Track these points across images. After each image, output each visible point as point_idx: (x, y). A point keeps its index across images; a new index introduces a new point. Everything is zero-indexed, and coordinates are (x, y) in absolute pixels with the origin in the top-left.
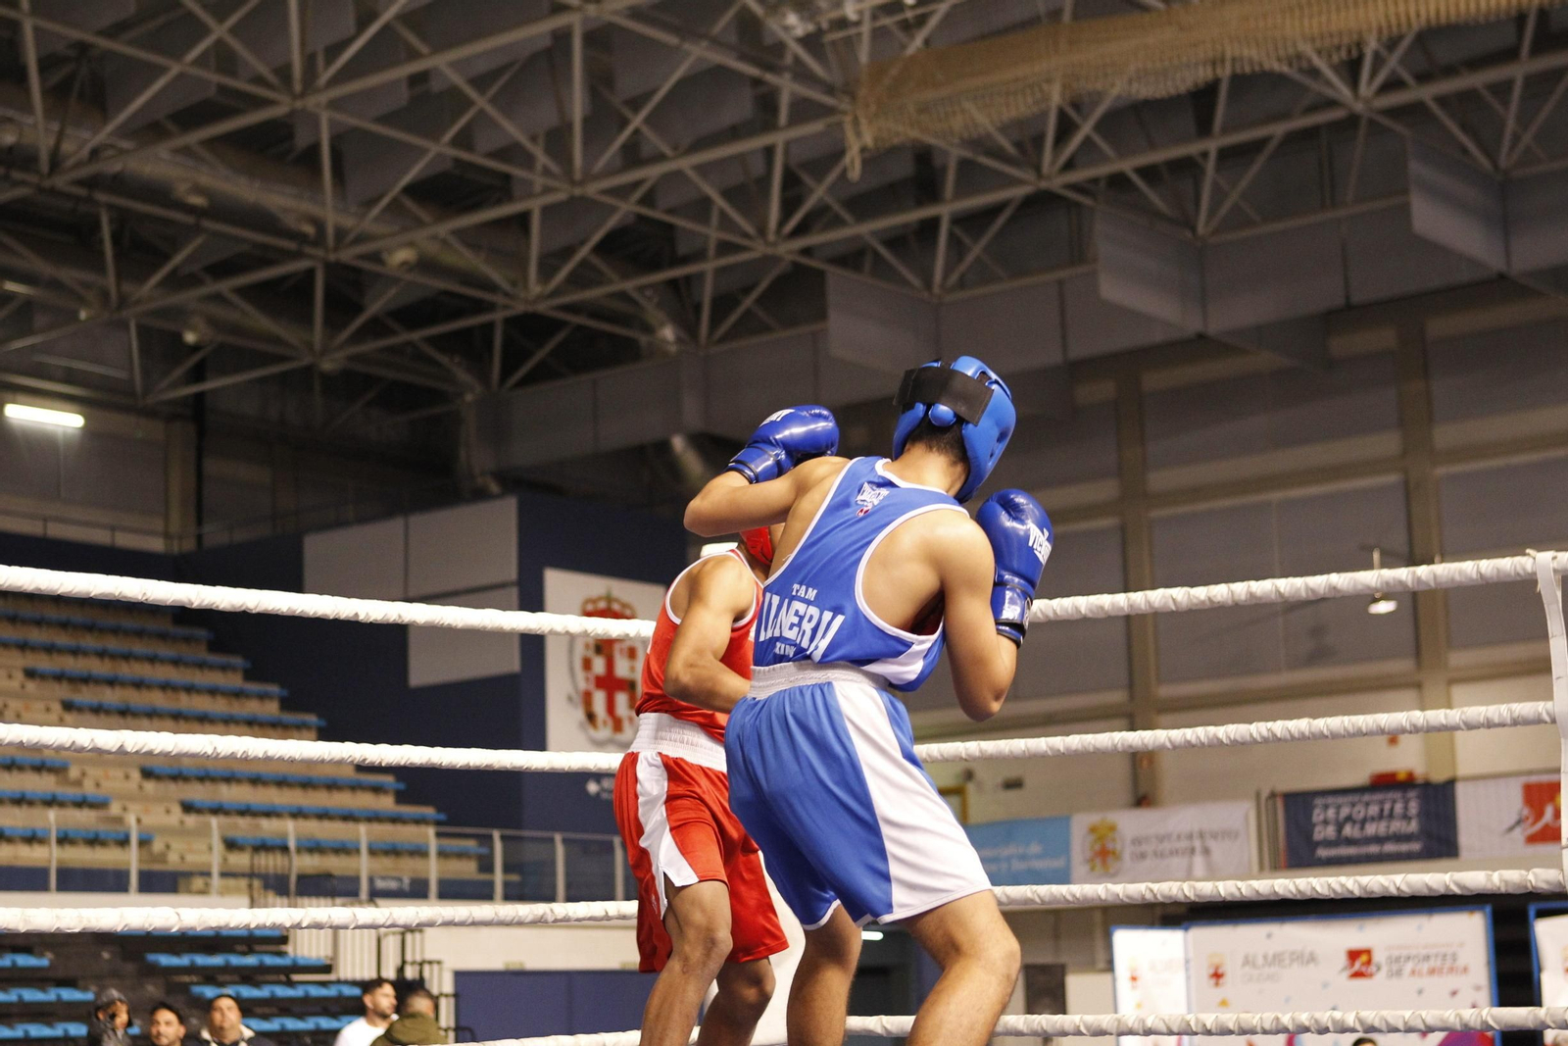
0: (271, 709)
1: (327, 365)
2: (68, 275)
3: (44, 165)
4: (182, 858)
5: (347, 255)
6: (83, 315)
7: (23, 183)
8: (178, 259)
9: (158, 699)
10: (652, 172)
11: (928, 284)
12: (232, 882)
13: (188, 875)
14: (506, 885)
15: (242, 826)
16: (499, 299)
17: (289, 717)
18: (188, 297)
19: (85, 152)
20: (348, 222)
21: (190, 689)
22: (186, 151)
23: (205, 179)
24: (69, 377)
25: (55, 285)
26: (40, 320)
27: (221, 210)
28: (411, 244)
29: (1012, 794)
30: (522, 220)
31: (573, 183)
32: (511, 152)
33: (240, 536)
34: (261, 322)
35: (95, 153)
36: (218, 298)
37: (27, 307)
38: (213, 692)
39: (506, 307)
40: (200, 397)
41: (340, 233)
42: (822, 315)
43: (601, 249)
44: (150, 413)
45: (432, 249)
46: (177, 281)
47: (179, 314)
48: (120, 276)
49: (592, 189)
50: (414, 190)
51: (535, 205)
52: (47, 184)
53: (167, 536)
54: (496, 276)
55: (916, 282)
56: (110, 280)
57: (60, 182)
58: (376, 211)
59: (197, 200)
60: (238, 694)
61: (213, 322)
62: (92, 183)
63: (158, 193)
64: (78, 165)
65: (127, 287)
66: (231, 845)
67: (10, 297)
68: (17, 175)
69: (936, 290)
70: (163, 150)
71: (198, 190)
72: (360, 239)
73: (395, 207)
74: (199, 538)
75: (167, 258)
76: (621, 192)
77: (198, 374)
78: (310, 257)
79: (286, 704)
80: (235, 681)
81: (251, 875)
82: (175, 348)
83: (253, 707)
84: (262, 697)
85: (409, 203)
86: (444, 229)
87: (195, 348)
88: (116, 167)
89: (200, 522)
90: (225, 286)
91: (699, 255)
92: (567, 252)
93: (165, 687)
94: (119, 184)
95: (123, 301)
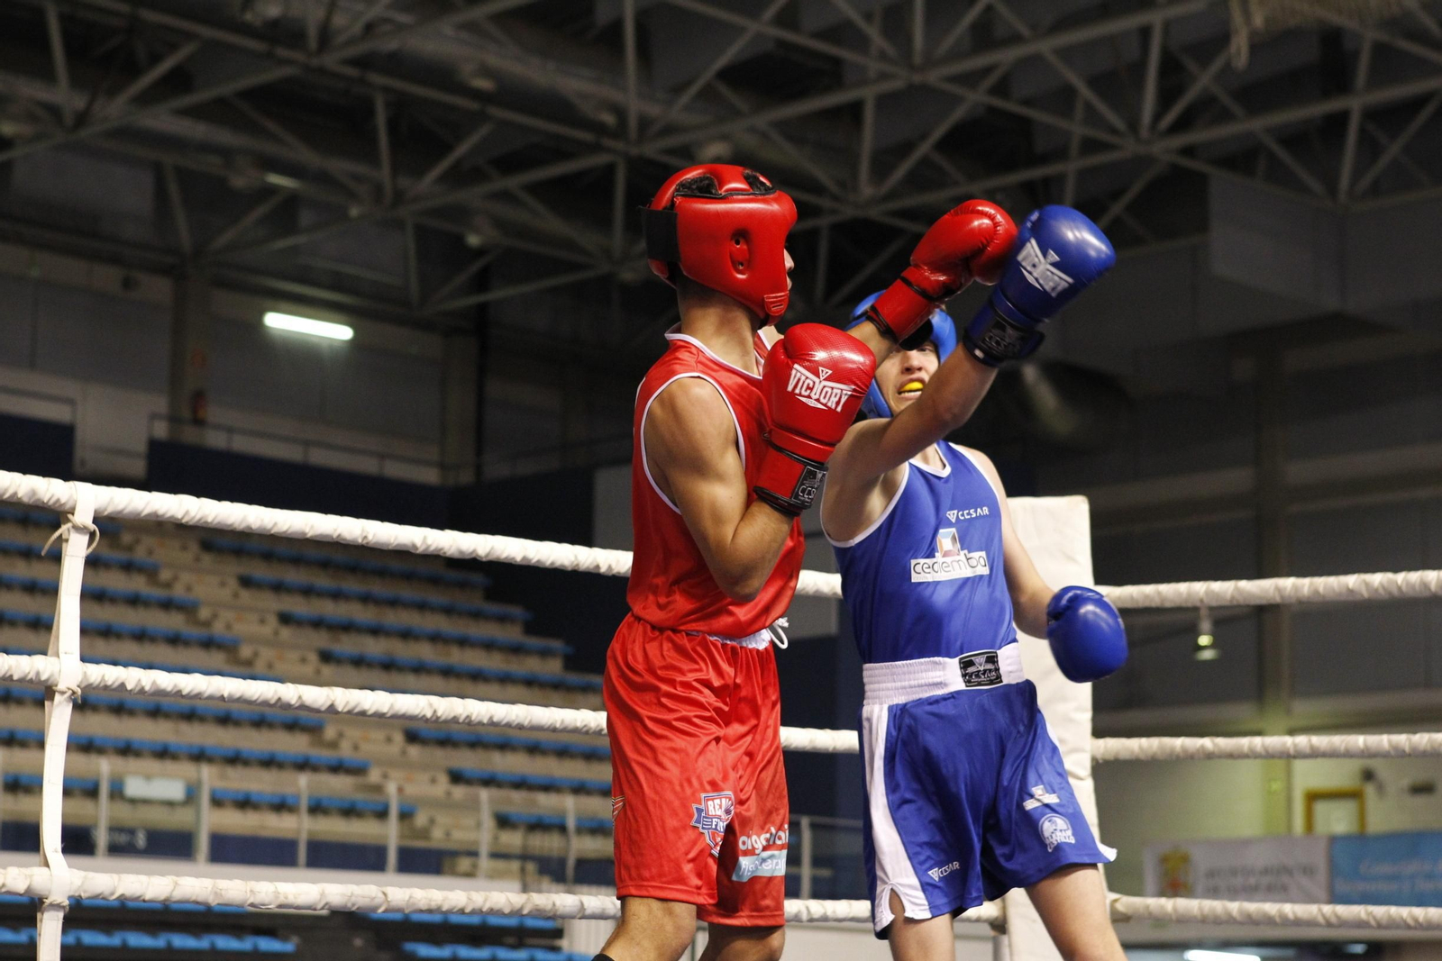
0: (553, 667)
1: (627, 275)
2: (339, 166)
3: (313, 43)
4: (448, 834)
5: (651, 150)
6: (354, 212)
7: (288, 62)
8: (462, 149)
9: (425, 652)
10: (1006, 57)
11: (1332, 190)
12: (501, 865)
13: (454, 854)
14: (815, 881)
15: (517, 802)
16: (825, 203)
17: (574, 678)
18: (472, 196)
19: (357, 28)
20: (653, 110)
21: (463, 642)
22: (471, 27)
23: (493, 60)
24: (337, 283)
25: (323, 178)
26: (306, 217)
27: (512, 95)
28: (724, 137)
29: (1421, 800)
30: (855, 109)
31: (912, 67)
32: (841, 32)
33: (526, 468)
34: (552, 224)
35: (369, 28)
36: (505, 196)
37: (291, 203)
38: (489, 646)
39: (834, 212)
40: (482, 308)
41: (644, 123)
42: (1202, 226)
43: (944, 145)
44: (426, 326)
45: (750, 142)
46: (461, 176)
47: (460, 214)
48: (395, 170)
49: (933, 77)
50: (731, 75)
51: (869, 94)
52: (315, 62)
53: (442, 466)
54: (821, 174)
55: (1316, 186)
56: (384, 173)
57: (330, 61)
58: (685, 98)
59: (483, 84)
60: (516, 650)
61: (500, 224)
62: (363, 62)
63: (441, 75)
64: (351, 42)
65: (404, 182)
66: (503, 822)
67: (272, 190)
68: (282, 52)
69: (1342, 197)
70: (447, 27)
71: (486, 72)
72: (669, 130)
73: (707, 94)
74: (479, 469)
75: (447, 148)
76: (970, 79)
77: (482, 282)
78: (609, 150)
79: (571, 663)
80: (513, 634)
81: (524, 857)
82: (456, 252)
83: (532, 665)
84: (545, 653)
85: (724, 89)
86: (763, 120)
87: (479, 252)
88: (391, 45)
89: (479, 451)
90: (514, 182)
91: (1060, 154)
92: (906, 148)
93: (435, 638)
94: (395, 63)
95: (399, 198)
